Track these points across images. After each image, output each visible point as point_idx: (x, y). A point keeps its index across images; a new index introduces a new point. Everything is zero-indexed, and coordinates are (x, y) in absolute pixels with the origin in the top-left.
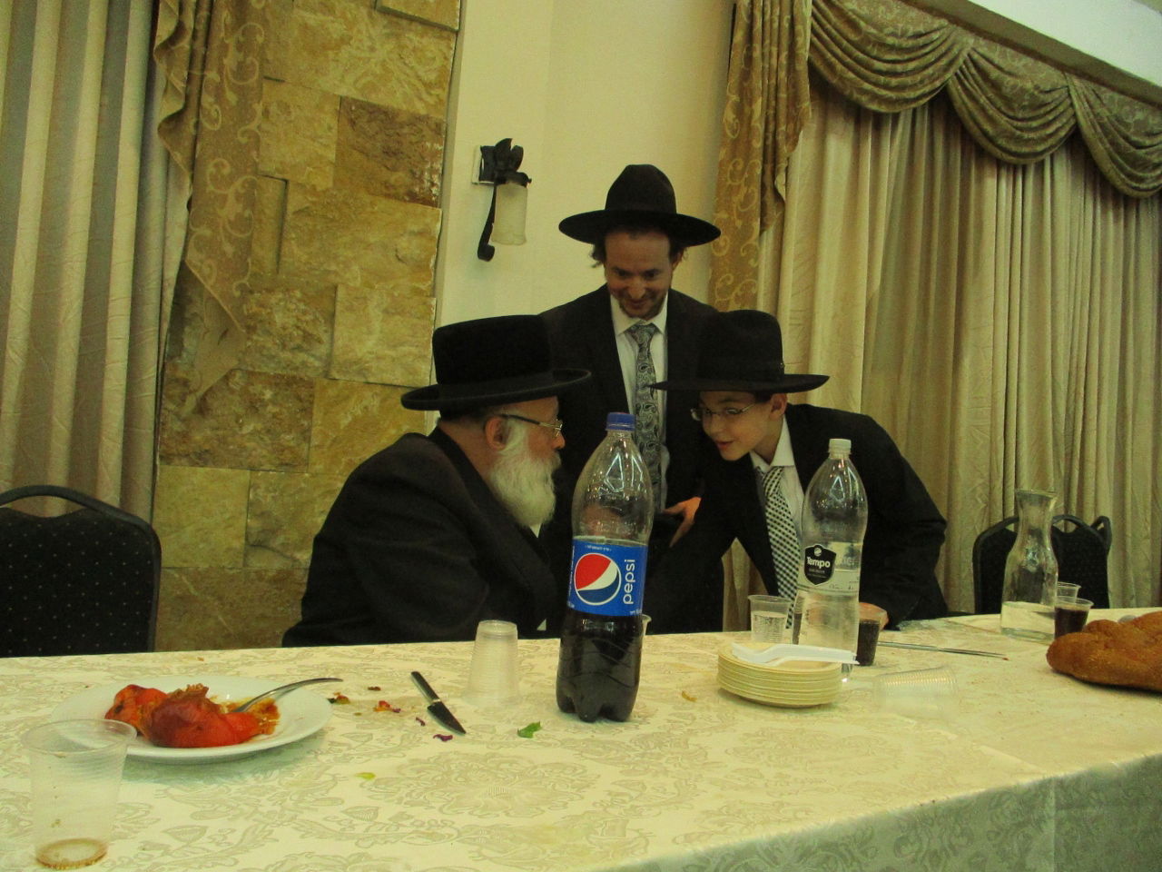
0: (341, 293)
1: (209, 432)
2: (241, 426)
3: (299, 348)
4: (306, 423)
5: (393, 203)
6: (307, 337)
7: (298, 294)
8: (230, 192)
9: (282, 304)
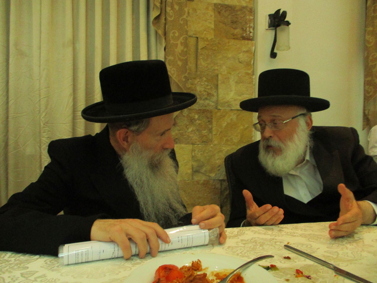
0: (220, 77)
1: (177, 132)
2: (188, 129)
3: (206, 99)
4: (210, 126)
5: (237, 41)
6: (209, 94)
7: (205, 79)
8: (179, 42)
9: (199, 83)
